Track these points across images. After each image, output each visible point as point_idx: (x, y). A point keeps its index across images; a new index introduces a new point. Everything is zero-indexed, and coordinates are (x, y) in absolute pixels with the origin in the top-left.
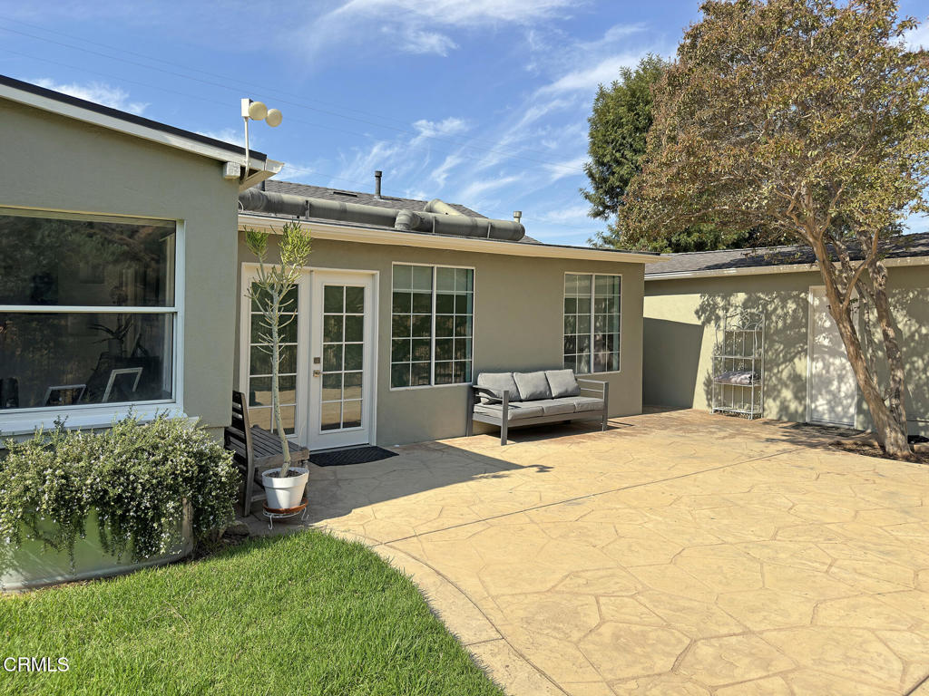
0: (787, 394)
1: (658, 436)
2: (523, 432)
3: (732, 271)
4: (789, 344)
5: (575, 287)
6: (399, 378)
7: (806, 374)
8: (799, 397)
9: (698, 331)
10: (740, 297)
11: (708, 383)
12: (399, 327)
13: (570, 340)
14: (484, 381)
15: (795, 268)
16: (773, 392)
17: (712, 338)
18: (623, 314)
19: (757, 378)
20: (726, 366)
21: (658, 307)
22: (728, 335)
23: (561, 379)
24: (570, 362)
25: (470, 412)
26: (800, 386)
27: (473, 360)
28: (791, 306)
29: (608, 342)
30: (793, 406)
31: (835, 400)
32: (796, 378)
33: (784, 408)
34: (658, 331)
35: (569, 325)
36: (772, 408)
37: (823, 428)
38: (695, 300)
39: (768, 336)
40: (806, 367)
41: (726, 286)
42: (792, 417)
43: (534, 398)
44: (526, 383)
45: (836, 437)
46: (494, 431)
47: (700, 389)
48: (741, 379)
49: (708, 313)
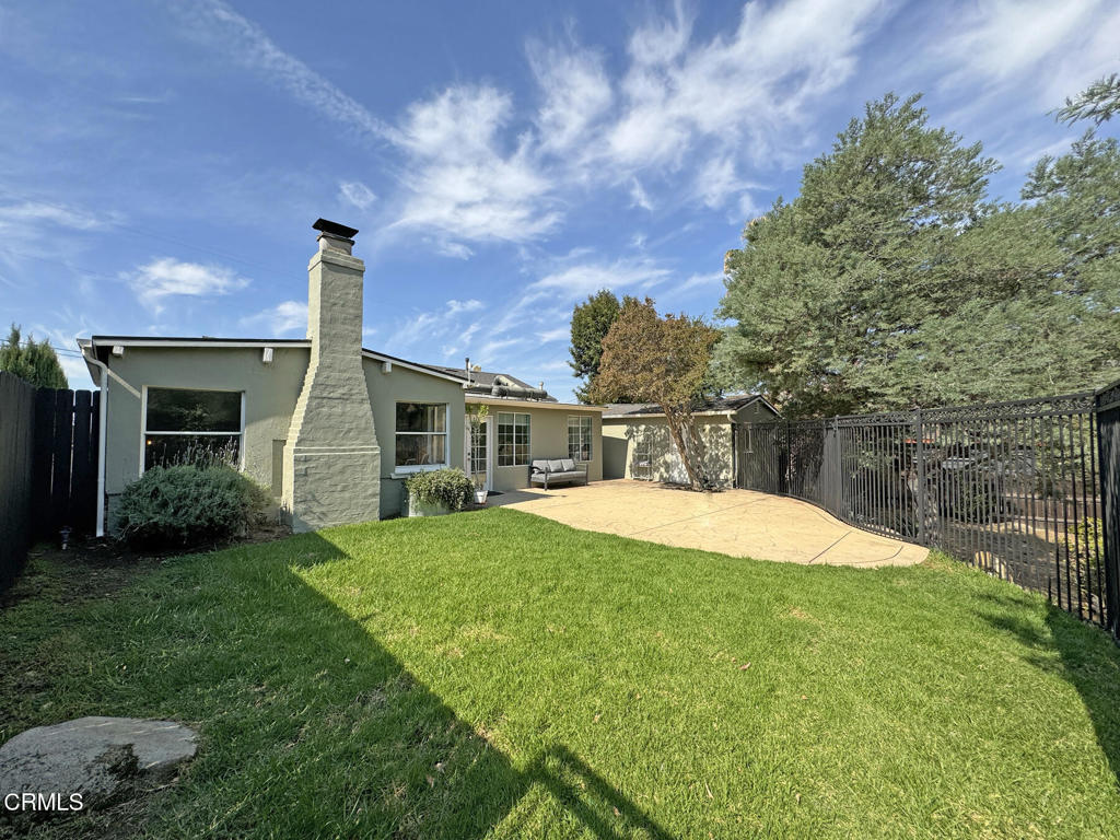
0: (662, 470)
1: (608, 487)
2: (552, 486)
3: (639, 415)
4: (663, 448)
5: (573, 422)
6: (502, 461)
7: (669, 461)
8: (667, 471)
9: (627, 442)
10: (643, 427)
11: (631, 466)
12: (501, 438)
13: (570, 446)
14: (535, 464)
15: (659, 415)
16: (657, 469)
17: (632, 445)
18: (593, 434)
19: (650, 463)
20: (638, 459)
21: (609, 431)
22: (639, 444)
23: (568, 464)
24: (571, 456)
25: (530, 477)
26: (668, 466)
27: (531, 454)
28: (663, 431)
29: (587, 448)
30: (665, 475)
31: (680, 473)
32: (665, 462)
33: (661, 476)
34: (609, 443)
35: (570, 440)
36: (657, 476)
37: (675, 484)
38: (625, 427)
39: (654, 444)
40: (669, 457)
41: (638, 422)
42: (664, 479)
43: (556, 472)
44: (553, 465)
45: (679, 486)
46: (541, 486)
47: (628, 469)
48: (644, 464)
49: (630, 433)
